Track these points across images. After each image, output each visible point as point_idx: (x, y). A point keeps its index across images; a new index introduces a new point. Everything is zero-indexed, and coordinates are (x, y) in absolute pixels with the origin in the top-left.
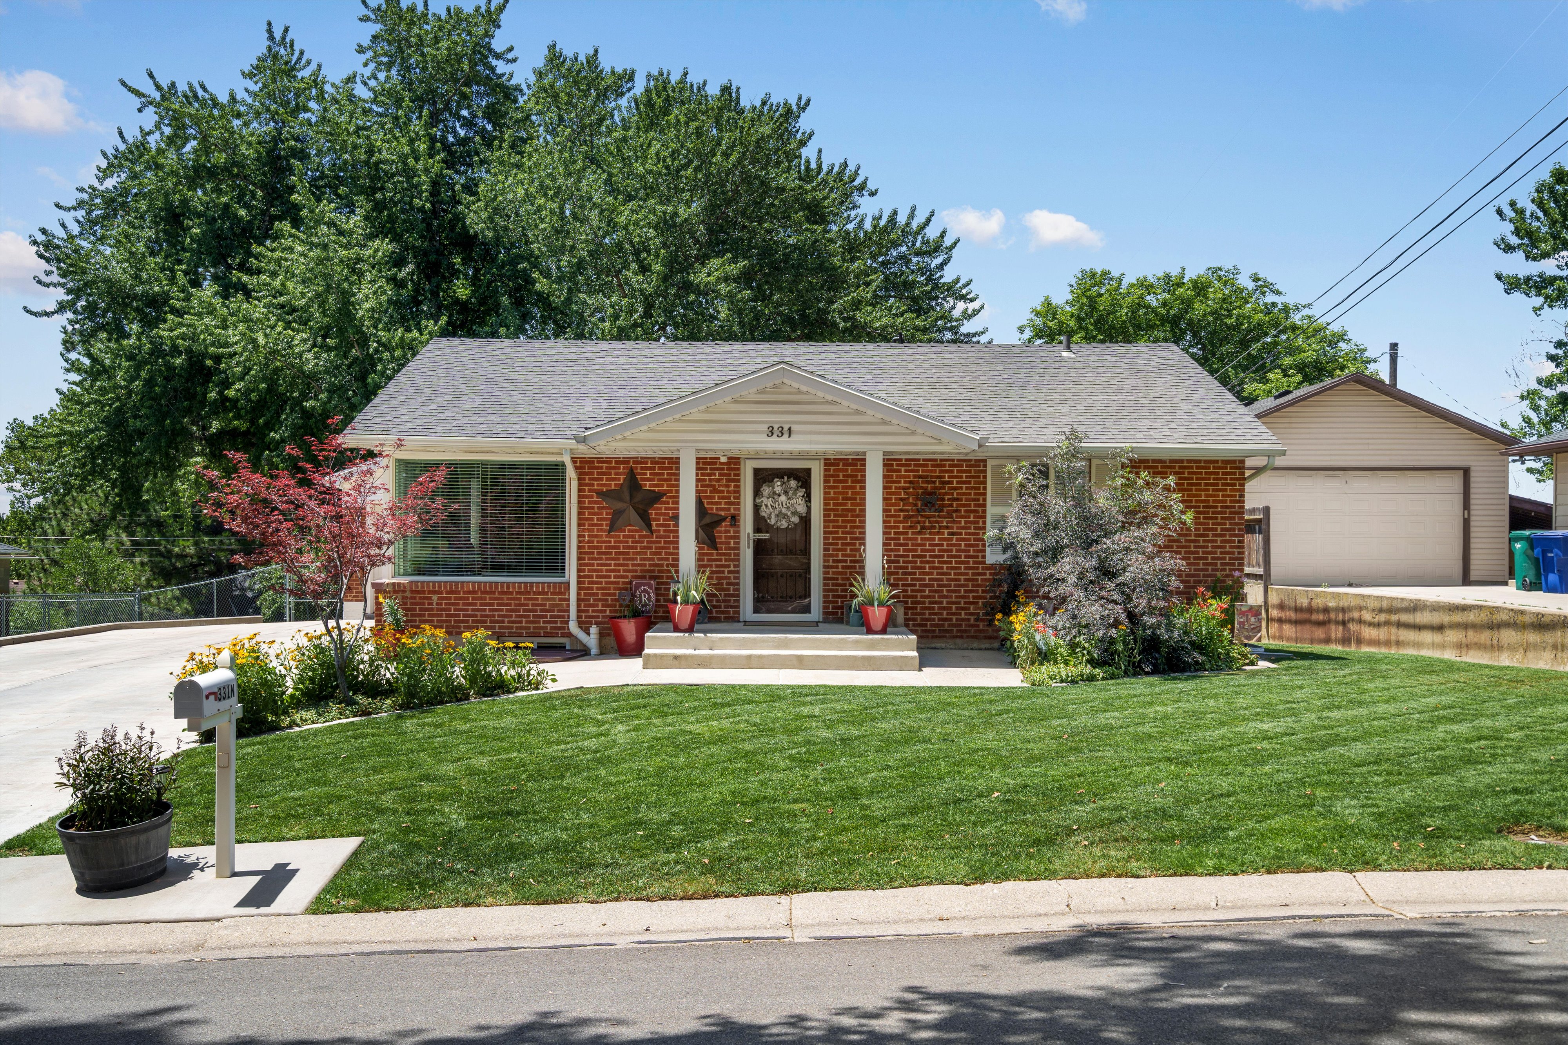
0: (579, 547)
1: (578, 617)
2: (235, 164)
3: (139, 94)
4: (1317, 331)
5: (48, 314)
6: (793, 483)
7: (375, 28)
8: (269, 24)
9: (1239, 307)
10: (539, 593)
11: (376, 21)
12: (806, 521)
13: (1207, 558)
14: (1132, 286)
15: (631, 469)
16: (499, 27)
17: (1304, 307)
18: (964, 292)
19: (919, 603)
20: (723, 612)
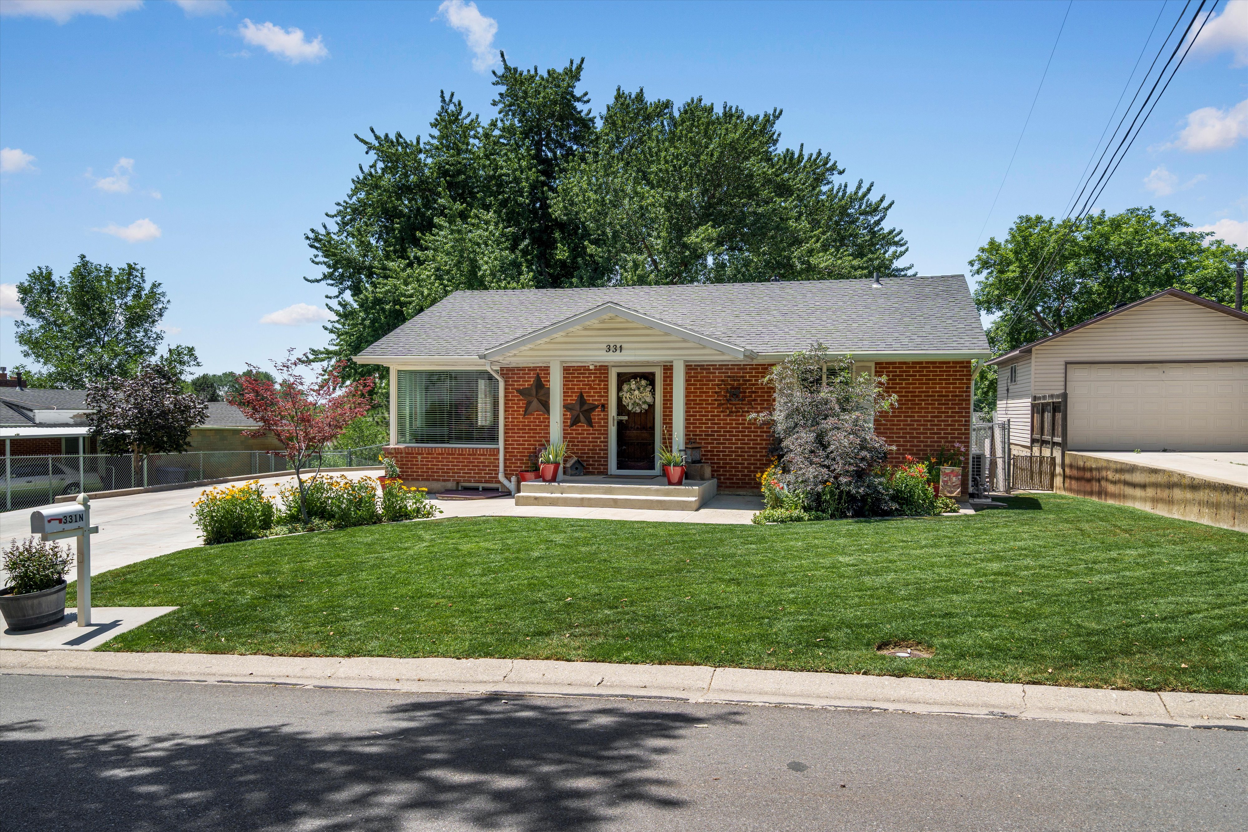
0: (505, 425)
1: (505, 470)
2: (422, 182)
3: (366, 143)
4: (1223, 252)
5: (318, 281)
6: (643, 382)
7: (503, 89)
8: (442, 92)
9: (1149, 238)
10: (482, 455)
11: (503, 84)
12: (652, 406)
13: (940, 434)
14: (1059, 226)
15: (538, 374)
16: (579, 80)
17: (1207, 234)
18: (896, 239)
19: (728, 464)
20: (596, 469)
